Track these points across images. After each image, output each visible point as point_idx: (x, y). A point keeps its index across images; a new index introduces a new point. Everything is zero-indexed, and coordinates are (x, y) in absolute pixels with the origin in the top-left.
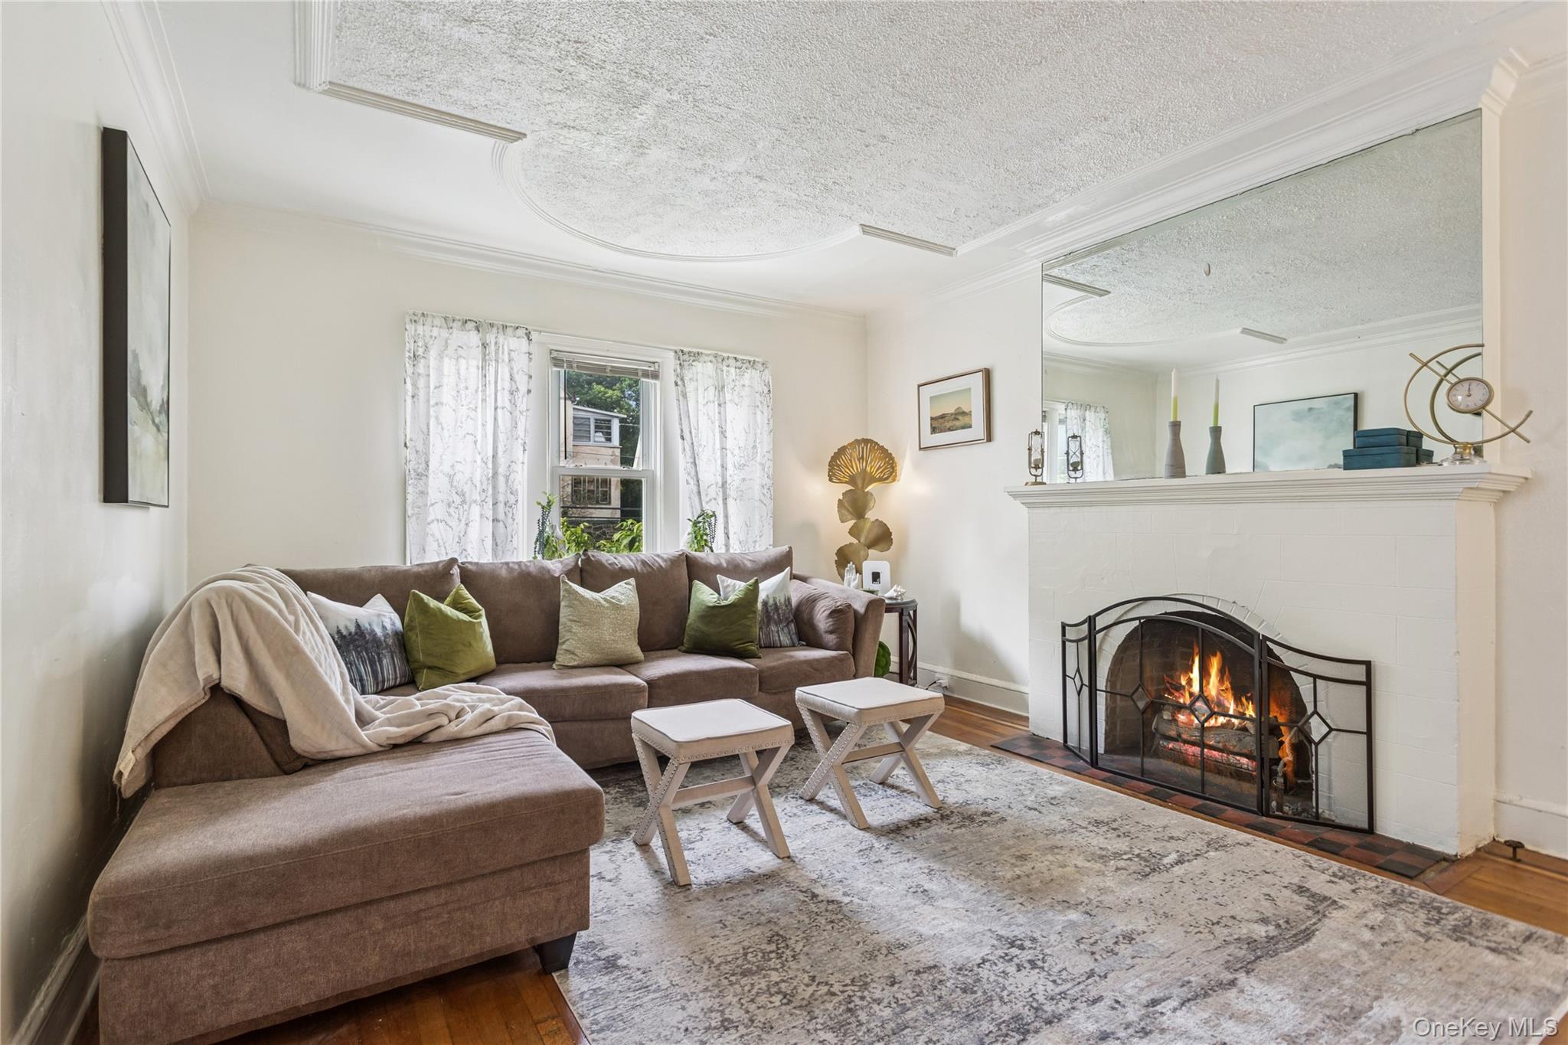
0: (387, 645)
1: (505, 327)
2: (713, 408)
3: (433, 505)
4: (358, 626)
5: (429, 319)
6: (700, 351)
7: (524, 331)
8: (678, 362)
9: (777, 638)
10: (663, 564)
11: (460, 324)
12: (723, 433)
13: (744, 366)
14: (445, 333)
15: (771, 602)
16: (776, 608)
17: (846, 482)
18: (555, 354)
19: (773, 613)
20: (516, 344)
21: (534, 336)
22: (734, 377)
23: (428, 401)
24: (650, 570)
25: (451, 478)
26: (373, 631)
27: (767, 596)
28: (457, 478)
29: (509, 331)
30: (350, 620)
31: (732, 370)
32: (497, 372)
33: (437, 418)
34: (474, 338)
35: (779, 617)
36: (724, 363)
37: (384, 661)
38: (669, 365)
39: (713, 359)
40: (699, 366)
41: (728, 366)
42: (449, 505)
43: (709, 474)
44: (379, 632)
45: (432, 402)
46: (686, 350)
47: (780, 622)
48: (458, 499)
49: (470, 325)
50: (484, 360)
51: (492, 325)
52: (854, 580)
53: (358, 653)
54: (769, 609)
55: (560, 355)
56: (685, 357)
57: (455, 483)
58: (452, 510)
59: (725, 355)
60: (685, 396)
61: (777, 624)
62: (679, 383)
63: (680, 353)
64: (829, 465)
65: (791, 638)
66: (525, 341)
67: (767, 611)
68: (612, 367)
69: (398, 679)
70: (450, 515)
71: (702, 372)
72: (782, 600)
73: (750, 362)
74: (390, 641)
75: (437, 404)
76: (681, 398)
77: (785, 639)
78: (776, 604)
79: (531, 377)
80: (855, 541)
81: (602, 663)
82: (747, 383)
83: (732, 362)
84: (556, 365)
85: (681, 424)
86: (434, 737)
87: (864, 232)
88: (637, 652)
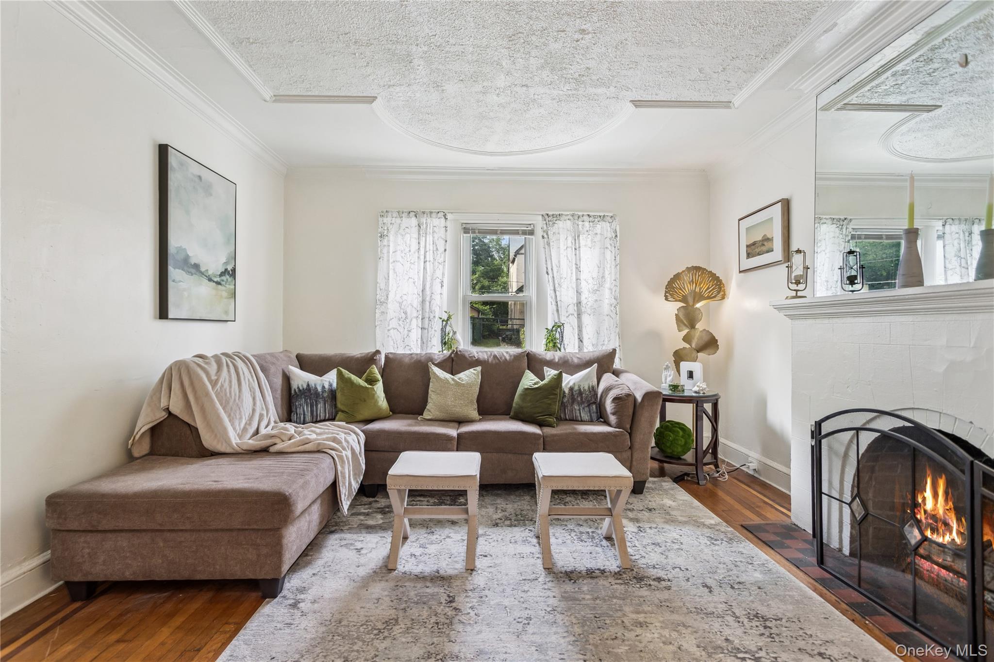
0: (323, 397)
1: (431, 213)
2: (570, 253)
3: (391, 319)
4: (308, 385)
5: (390, 214)
6: (561, 213)
7: (443, 214)
8: (545, 222)
9: (578, 415)
10: (508, 358)
11: (406, 214)
12: (578, 269)
13: (596, 220)
14: (398, 221)
15: (576, 388)
16: (580, 393)
17: (680, 301)
18: (464, 226)
19: (576, 395)
20: (437, 222)
21: (449, 216)
22: (588, 229)
23: (388, 260)
24: (497, 361)
25: (400, 304)
26: (316, 388)
27: (574, 384)
28: (404, 303)
29: (434, 215)
30: (305, 382)
31: (587, 224)
32: (426, 240)
33: (394, 269)
34: (414, 221)
35: (582, 400)
36: (580, 219)
37: (319, 406)
38: (539, 224)
39: (571, 218)
40: (560, 224)
41: (583, 221)
42: (399, 320)
43: (567, 296)
44: (319, 389)
45: (391, 261)
46: (550, 213)
47: (583, 403)
48: (404, 316)
49: (412, 214)
50: (419, 234)
51: (424, 213)
52: (670, 376)
53: (306, 400)
54: (574, 393)
55: (468, 226)
56: (551, 218)
57: (403, 307)
58: (401, 322)
59: (580, 214)
60: (549, 244)
61: (579, 404)
62: (546, 236)
63: (546, 217)
64: (666, 288)
65: (591, 416)
66: (443, 220)
67: (572, 394)
68: (501, 230)
69: (327, 416)
70: (400, 325)
71: (563, 226)
72: (586, 388)
73: (600, 217)
74: (326, 395)
75: (394, 262)
76: (546, 246)
77: (585, 416)
78: (580, 390)
79: (446, 241)
80: (688, 346)
81: (447, 419)
82: (599, 231)
83: (586, 218)
84: (465, 233)
85: (546, 264)
86: (272, 449)
87: (636, 106)
88: (475, 414)
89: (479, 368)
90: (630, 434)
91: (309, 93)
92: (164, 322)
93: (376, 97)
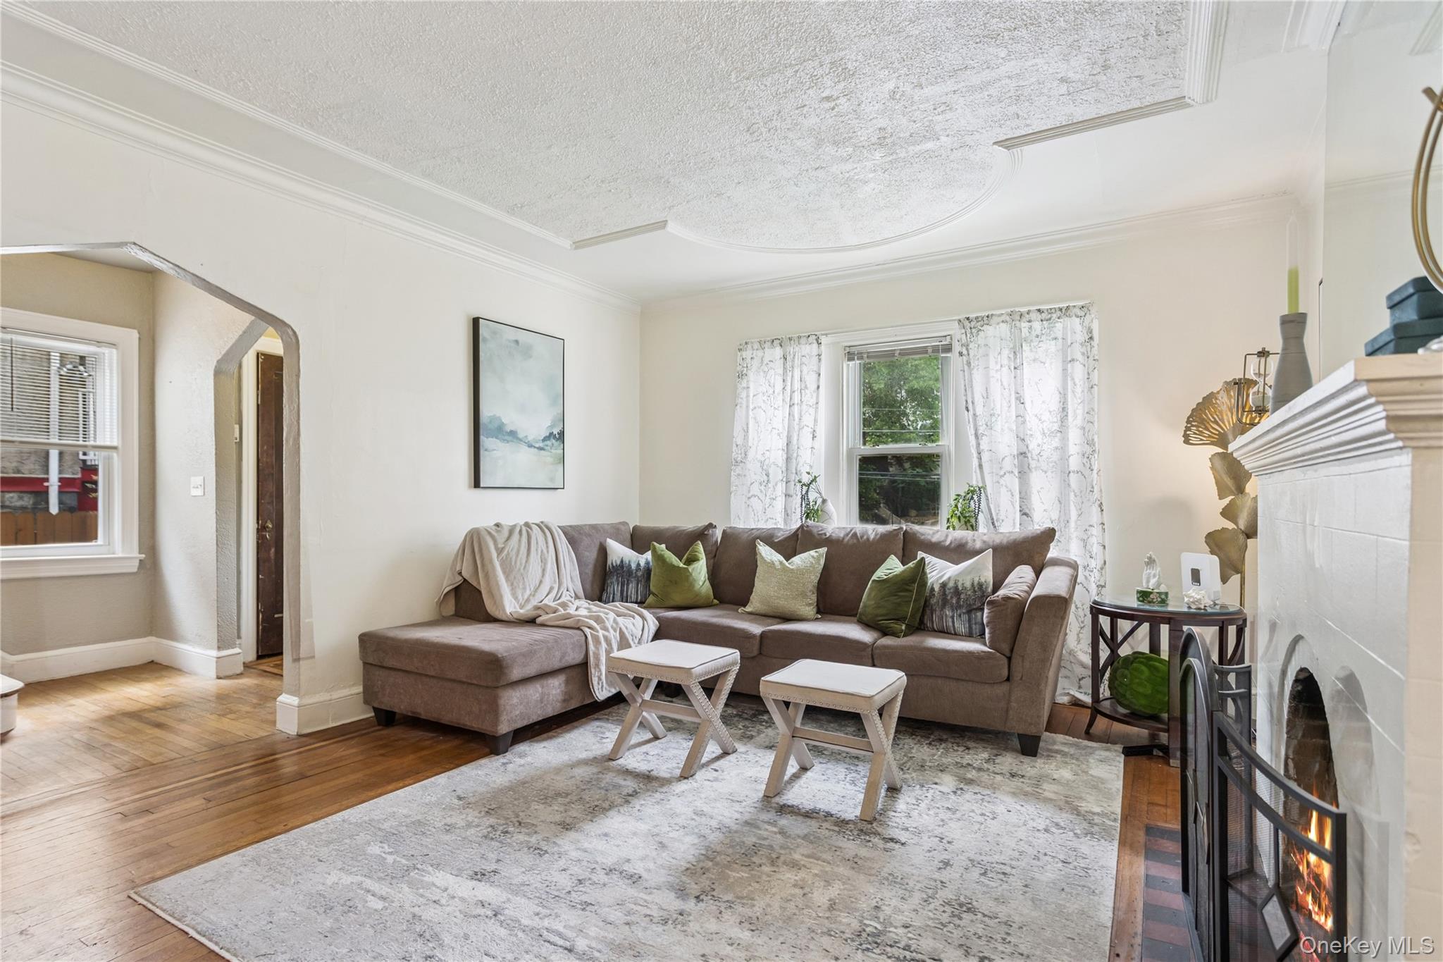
0: (636, 575)
1: (799, 337)
2: (1006, 375)
3: (752, 484)
4: (622, 561)
5: (749, 346)
6: (990, 313)
7: (814, 337)
8: (963, 331)
9: (951, 624)
11: (769, 343)
12: (1020, 401)
13: (1054, 316)
14: (760, 353)
15: (951, 584)
16: (957, 592)
18: (848, 350)
19: (952, 594)
20: (810, 349)
21: (823, 340)
22: (1038, 332)
23: (747, 407)
25: (762, 463)
26: (630, 565)
27: (949, 578)
28: (767, 462)
29: (803, 341)
30: (619, 557)
31: (1037, 325)
32: (792, 376)
33: (755, 418)
34: (778, 352)
35: (958, 602)
36: (1024, 319)
37: (630, 586)
38: (956, 331)
39: (1008, 318)
40: (989, 330)
41: (1030, 321)
42: (761, 484)
43: (1003, 443)
44: (633, 566)
45: (751, 407)
46: (972, 316)
47: (959, 607)
48: (765, 478)
49: (776, 342)
50: (785, 368)
51: (790, 339)
52: (1154, 576)
53: (617, 578)
54: (947, 592)
55: (853, 350)
56: (973, 324)
57: (765, 467)
58: (763, 488)
59: (1024, 310)
60: (969, 364)
61: (953, 609)
62: (965, 352)
63: (966, 323)
64: (1188, 422)
65: (970, 627)
66: (815, 345)
67: (944, 594)
68: (901, 350)
69: (639, 598)
70: (761, 491)
71: (996, 332)
72: (968, 585)
73: (1061, 310)
74: (640, 574)
75: (755, 408)
76: (966, 367)
77: (961, 627)
78: (956, 588)
79: (819, 375)
80: (1230, 525)
82: (1060, 335)
83: (1034, 316)
84: (849, 360)
85: (966, 395)
86: (539, 620)
87: (1007, 148)
88: (810, 611)
89: (823, 550)
90: (1009, 659)
91: (602, 233)
92: (477, 491)
93: (667, 221)
